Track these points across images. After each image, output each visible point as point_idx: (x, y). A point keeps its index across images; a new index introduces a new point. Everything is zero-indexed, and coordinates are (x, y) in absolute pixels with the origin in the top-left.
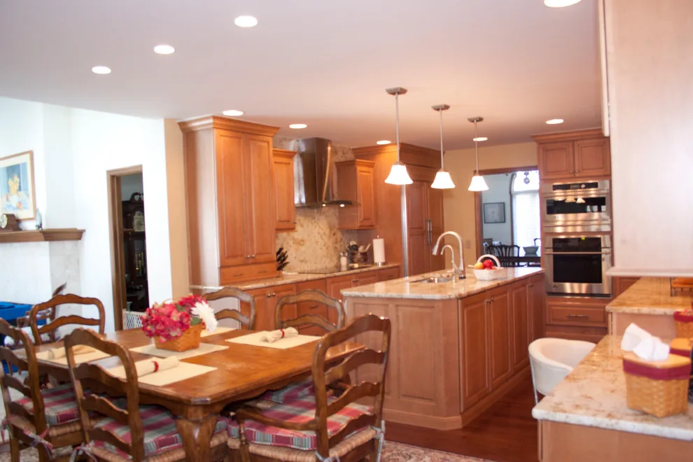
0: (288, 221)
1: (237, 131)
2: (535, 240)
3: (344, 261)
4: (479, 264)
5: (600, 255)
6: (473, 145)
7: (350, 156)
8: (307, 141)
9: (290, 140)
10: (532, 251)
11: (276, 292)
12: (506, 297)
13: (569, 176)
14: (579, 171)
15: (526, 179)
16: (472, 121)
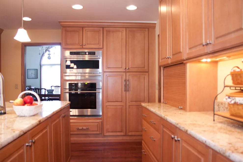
2: (51, 87)
4: (19, 100)
5: (96, 93)
10: (51, 91)
12: (47, 131)
13: (79, 47)
14: (85, 45)
15: (49, 57)
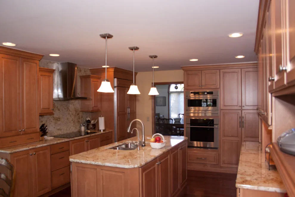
0: (49, 108)
1: (14, 56)
2: (179, 115)
3: (83, 128)
4: (153, 139)
5: (213, 128)
6: (152, 70)
7: (89, 73)
8: (63, 64)
9: (54, 63)
10: (178, 120)
11: (35, 152)
12: (168, 158)
13: (199, 88)
14: (204, 86)
15: (176, 86)
16: (151, 57)
